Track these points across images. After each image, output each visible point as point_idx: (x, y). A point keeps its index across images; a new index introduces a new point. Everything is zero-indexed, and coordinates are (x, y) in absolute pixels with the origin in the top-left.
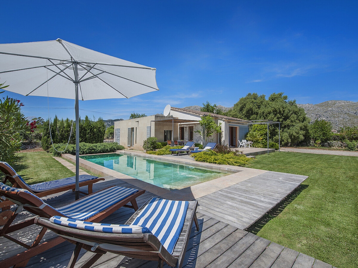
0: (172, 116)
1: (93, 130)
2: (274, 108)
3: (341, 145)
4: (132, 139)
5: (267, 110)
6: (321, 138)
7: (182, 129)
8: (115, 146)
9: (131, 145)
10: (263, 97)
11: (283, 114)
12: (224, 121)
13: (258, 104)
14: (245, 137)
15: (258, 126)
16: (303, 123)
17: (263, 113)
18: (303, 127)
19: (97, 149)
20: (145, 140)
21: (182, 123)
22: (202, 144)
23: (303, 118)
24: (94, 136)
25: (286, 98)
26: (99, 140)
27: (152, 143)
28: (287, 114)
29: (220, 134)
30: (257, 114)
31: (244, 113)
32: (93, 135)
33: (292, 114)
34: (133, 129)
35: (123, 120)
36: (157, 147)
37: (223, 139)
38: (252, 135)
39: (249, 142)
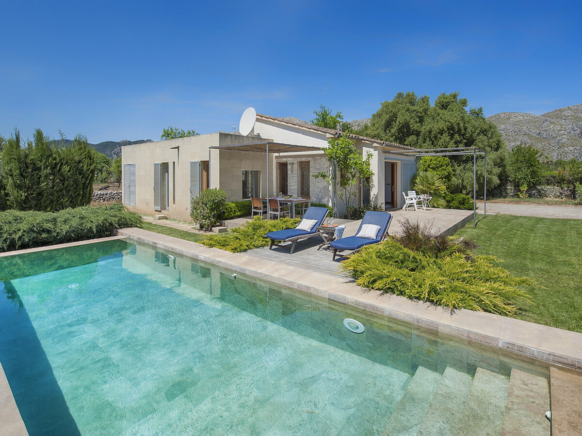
0: (258, 137)
1: (60, 169)
2: (449, 122)
3: (561, 193)
4: (164, 191)
5: (436, 126)
6: (528, 180)
7: (283, 167)
8: (115, 216)
9: (163, 207)
10: (425, 100)
11: (464, 135)
12: (375, 148)
13: (419, 114)
14: (412, 184)
15: (431, 160)
16: (498, 153)
17: (430, 132)
18: (498, 161)
19: (58, 231)
20: (195, 198)
21: (282, 154)
22: (330, 205)
23: (497, 143)
24: (63, 184)
25: (464, 103)
26: (79, 194)
27: (214, 206)
28: (471, 136)
29: (368, 179)
30: (418, 134)
31: (393, 131)
32: (63, 181)
33: (478, 134)
34: (165, 166)
35: (153, 141)
36: (226, 214)
37: (374, 192)
38: (425, 180)
39: (422, 197)
